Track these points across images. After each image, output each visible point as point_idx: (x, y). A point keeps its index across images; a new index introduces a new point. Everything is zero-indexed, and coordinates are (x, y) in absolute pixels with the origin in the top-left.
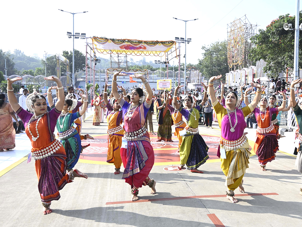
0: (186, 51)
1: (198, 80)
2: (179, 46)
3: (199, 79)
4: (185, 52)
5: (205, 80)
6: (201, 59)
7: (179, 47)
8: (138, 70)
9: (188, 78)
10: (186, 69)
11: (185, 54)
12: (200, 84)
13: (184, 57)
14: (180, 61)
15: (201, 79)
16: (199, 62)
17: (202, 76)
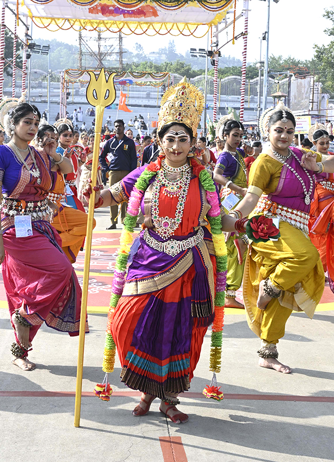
0: (268, 22)
1: (313, 102)
2: (245, 9)
3: (315, 100)
4: (267, 24)
5: (330, 102)
6: (320, 46)
7: (244, 12)
8: (145, 74)
9: (285, 97)
10: (268, 72)
11: (266, 30)
12: (316, 113)
13: (264, 38)
14: (246, 49)
15: (320, 101)
16: (316, 54)
17: (324, 91)
